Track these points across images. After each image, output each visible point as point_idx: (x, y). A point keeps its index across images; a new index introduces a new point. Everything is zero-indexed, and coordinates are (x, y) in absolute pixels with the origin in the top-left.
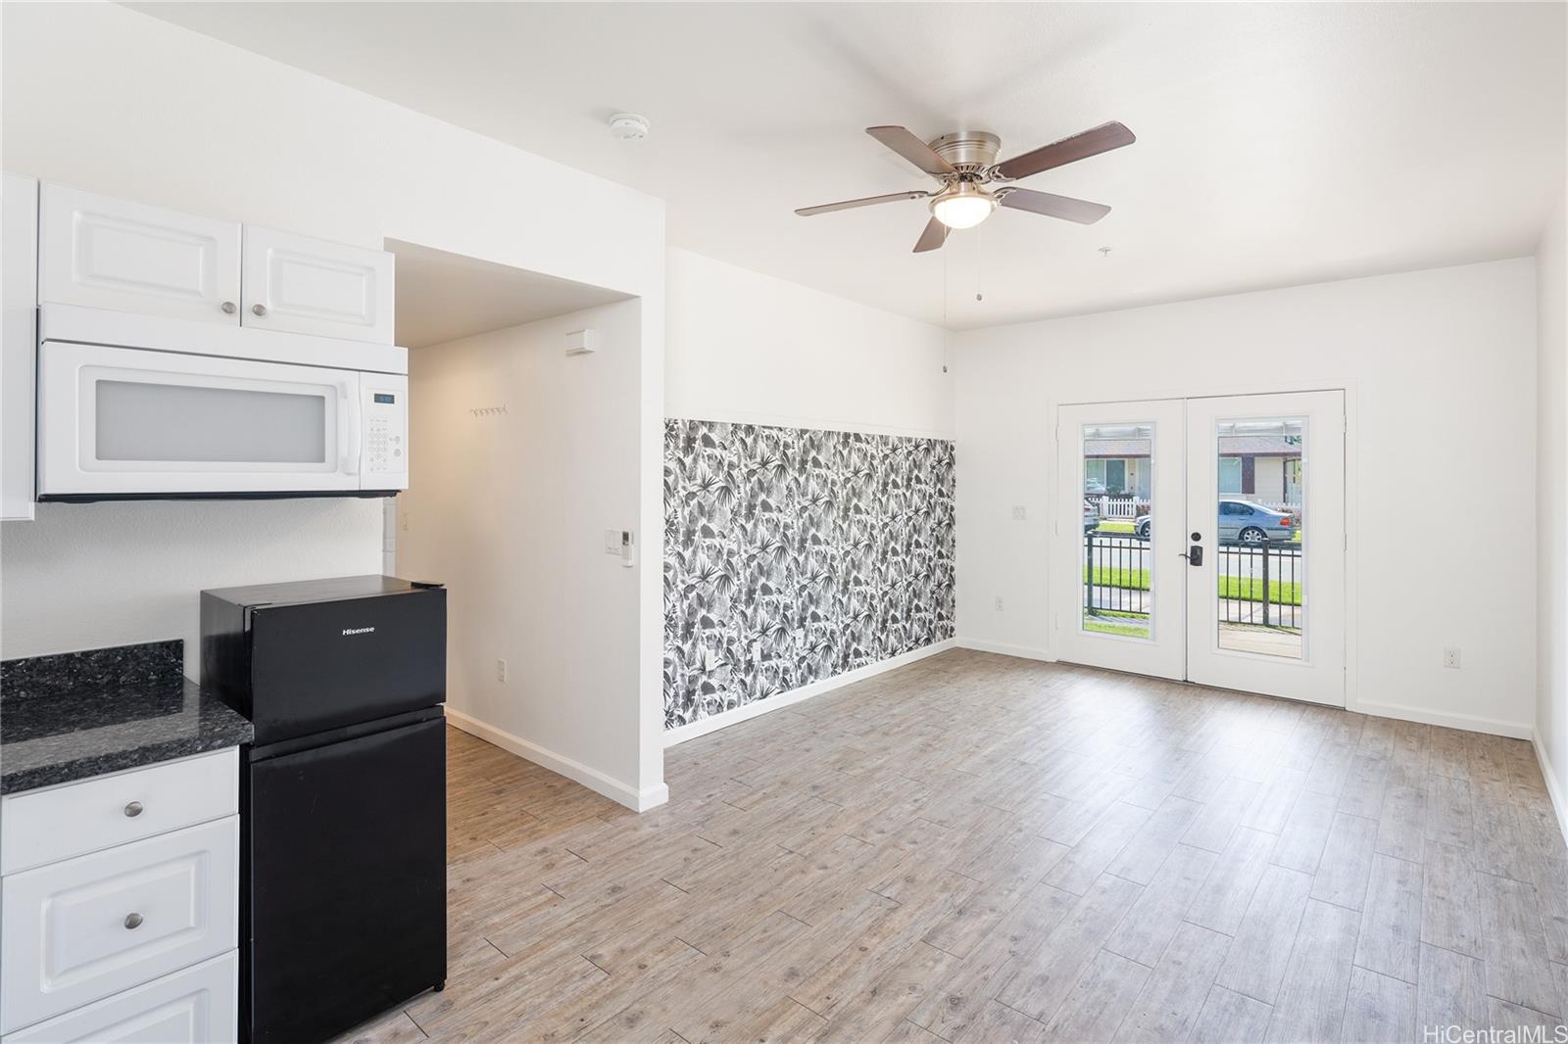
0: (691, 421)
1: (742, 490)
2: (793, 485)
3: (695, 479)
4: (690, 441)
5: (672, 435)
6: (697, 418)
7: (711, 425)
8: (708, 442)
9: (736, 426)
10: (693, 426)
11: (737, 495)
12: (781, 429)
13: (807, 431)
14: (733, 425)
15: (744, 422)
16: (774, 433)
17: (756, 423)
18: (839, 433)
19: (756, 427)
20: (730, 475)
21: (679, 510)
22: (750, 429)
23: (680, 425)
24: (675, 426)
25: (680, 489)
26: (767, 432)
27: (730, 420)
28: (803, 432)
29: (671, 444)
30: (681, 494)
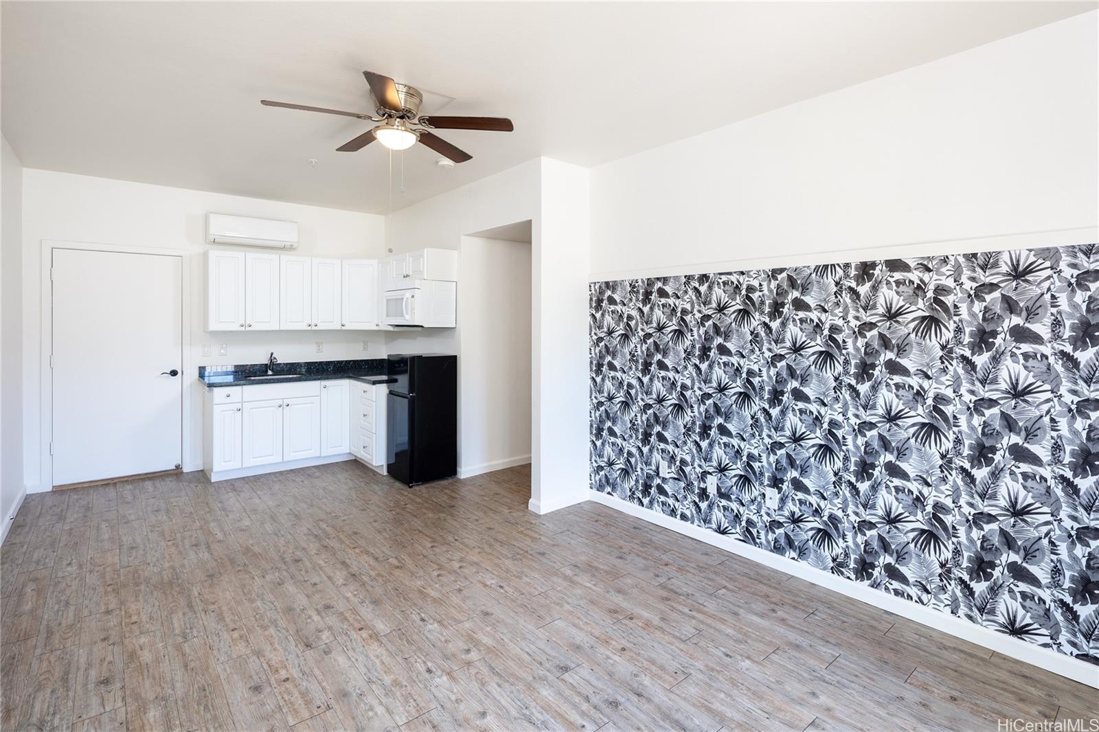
0: (648, 279)
1: (695, 333)
2: (762, 332)
3: (651, 323)
4: (647, 294)
5: (634, 291)
6: (653, 276)
7: (665, 280)
8: (662, 293)
9: (689, 278)
10: (650, 283)
11: (689, 337)
12: (742, 273)
13: (782, 270)
14: (685, 277)
15: (697, 272)
16: (734, 278)
17: (710, 271)
18: (847, 265)
19: (711, 276)
20: (683, 320)
21: (639, 346)
22: (704, 278)
23: (640, 283)
24: (637, 285)
25: (639, 330)
26: (724, 278)
27: (682, 272)
28: (775, 273)
29: (634, 298)
30: (640, 334)
